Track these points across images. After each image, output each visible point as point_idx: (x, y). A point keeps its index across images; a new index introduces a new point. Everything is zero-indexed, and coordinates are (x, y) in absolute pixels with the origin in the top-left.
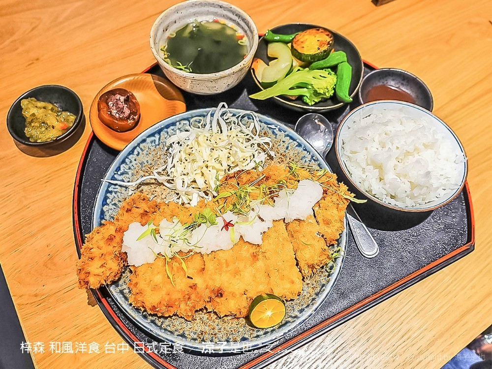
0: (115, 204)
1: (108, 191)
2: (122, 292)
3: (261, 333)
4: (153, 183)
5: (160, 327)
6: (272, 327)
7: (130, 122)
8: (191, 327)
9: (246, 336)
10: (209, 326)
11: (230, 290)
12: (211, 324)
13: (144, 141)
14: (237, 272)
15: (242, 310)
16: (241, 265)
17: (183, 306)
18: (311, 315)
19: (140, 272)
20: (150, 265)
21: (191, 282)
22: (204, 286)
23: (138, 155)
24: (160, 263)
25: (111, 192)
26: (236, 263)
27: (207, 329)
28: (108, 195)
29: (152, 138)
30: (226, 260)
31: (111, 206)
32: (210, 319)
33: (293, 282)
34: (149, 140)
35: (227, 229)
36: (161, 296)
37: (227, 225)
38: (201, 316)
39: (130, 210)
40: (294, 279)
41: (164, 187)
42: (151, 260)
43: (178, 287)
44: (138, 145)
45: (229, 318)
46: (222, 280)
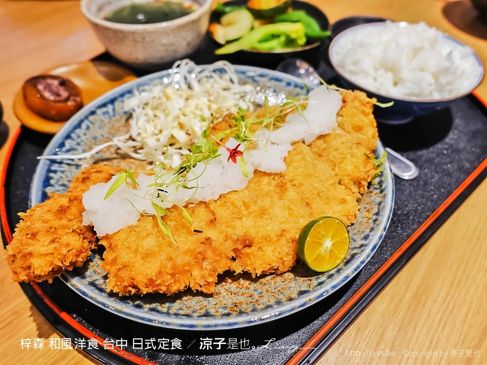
0: (63, 185)
1: (49, 171)
2: (92, 284)
3: (323, 278)
4: (115, 158)
5: (168, 314)
6: (336, 267)
7: (70, 103)
8: (216, 303)
9: (303, 289)
10: (242, 295)
11: (260, 235)
12: (245, 291)
13: (93, 113)
14: (263, 212)
15: (285, 259)
16: (267, 202)
17: (196, 273)
18: (382, 237)
19: (118, 241)
20: (131, 228)
21: (201, 236)
22: (222, 238)
23: (88, 128)
24: (148, 224)
25: (55, 172)
26: (259, 202)
27: (242, 299)
28: (51, 175)
29: (104, 109)
30: (244, 202)
31: (57, 187)
32: (241, 286)
33: (344, 201)
34: (99, 112)
35: (235, 161)
36: (159, 263)
37: (234, 154)
38: (225, 287)
39: (88, 178)
40: (344, 197)
41: (132, 160)
42: (133, 221)
43: (183, 248)
44: (86, 117)
45: (268, 278)
46: (246, 226)
